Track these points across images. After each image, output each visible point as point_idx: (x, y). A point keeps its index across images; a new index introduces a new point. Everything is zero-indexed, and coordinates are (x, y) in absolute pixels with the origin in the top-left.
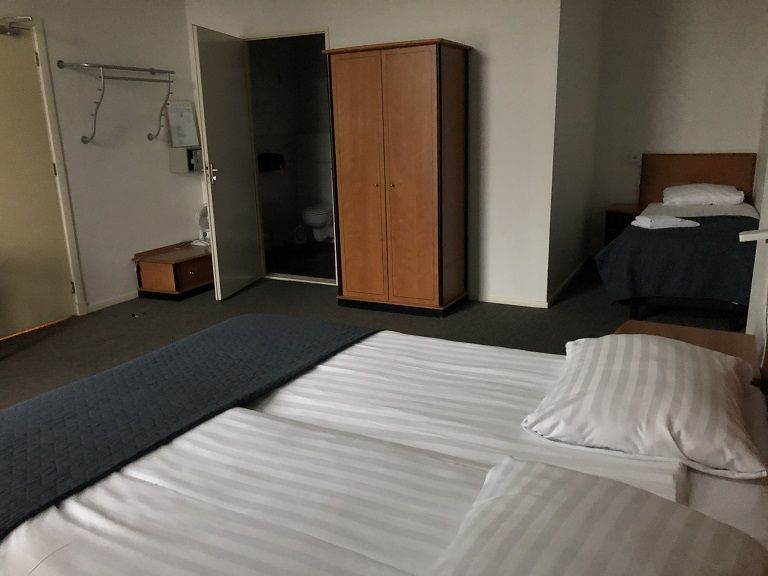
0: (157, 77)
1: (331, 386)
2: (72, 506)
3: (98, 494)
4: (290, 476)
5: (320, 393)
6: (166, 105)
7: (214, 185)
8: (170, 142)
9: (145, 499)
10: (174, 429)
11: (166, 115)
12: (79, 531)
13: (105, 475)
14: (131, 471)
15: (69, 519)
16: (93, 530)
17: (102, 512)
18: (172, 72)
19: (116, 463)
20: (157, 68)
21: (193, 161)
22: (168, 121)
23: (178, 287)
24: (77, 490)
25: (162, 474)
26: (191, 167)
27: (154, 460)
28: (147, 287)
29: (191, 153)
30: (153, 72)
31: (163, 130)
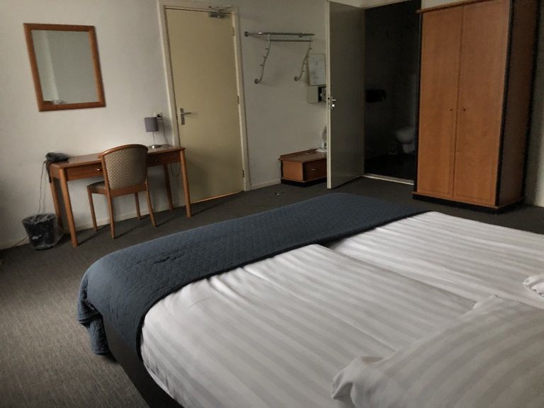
0: (303, 38)
1: (383, 241)
2: (215, 280)
3: (229, 277)
4: (339, 287)
5: (374, 244)
6: (307, 56)
7: (333, 110)
8: (308, 82)
9: (252, 283)
10: (276, 250)
11: (307, 64)
12: (216, 293)
13: (234, 268)
14: (249, 268)
15: (212, 286)
16: (222, 293)
17: (229, 286)
18: (313, 35)
19: (241, 263)
20: (303, 33)
21: (321, 95)
22: (307, 68)
23: (304, 179)
24: (219, 273)
25: (265, 273)
26: (320, 99)
27: (262, 265)
28: (286, 177)
29: (321, 89)
30: (301, 35)
31: (304, 75)
